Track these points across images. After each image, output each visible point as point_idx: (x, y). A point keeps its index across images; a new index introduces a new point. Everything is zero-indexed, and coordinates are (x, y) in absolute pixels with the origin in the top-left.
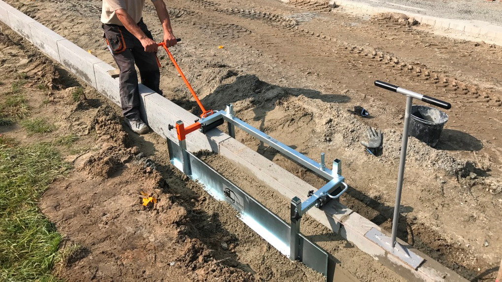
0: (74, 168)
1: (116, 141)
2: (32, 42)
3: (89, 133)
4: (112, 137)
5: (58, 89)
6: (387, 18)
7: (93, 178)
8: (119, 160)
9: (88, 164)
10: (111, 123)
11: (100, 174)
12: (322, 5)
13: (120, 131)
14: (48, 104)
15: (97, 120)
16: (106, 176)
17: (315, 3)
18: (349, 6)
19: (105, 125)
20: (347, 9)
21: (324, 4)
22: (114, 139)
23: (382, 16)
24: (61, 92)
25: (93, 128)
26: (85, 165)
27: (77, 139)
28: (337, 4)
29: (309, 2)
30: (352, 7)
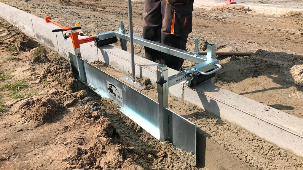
0: (8, 111)
1: (64, 87)
2: (18, 27)
3: (40, 81)
4: (61, 84)
5: (25, 51)
6: (296, 15)
7: (25, 122)
8: (61, 103)
9: (24, 106)
10: (62, 71)
11: (34, 118)
12: (239, 9)
13: (70, 77)
14: (12, 61)
15: (50, 70)
16: (42, 121)
17: (233, 9)
18: (261, 10)
19: (56, 73)
20: (259, 11)
21: (240, 9)
22: (63, 85)
23: (291, 14)
24: (26, 53)
25: (44, 77)
26: (21, 107)
27: (27, 86)
28: (250, 9)
29: (228, 8)
30: (263, 10)
